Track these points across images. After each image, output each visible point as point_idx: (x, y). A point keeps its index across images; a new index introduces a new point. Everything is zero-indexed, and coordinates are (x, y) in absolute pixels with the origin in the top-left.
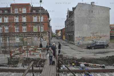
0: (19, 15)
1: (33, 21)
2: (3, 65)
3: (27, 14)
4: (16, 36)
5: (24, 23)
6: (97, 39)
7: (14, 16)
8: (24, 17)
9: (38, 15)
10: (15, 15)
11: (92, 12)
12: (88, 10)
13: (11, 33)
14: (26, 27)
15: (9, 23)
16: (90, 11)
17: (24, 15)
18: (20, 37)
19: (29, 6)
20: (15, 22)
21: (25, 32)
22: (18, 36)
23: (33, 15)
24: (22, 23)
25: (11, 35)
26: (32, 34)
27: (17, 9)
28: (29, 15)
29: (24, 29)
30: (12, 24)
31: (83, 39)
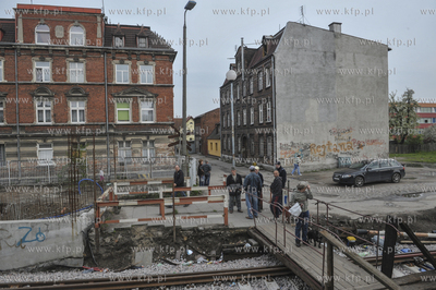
0: (55, 54)
1: (113, 79)
2: (62, 263)
3: (91, 51)
4: (40, 141)
5: (76, 88)
6: (351, 151)
7: (33, 55)
8: (76, 61)
9: (134, 57)
10: (36, 53)
11: (335, 56)
12: (320, 49)
13: (14, 128)
14: (84, 103)
15: (8, 87)
16: (328, 54)
17: (77, 54)
18: (56, 144)
19: (99, 19)
20: (34, 80)
21: (78, 122)
22: (49, 141)
23: (114, 58)
24: (65, 88)
25: (15, 137)
26: (111, 134)
27: (46, 29)
28: (96, 55)
29: (74, 111)
30: (23, 88)
31: (305, 153)
